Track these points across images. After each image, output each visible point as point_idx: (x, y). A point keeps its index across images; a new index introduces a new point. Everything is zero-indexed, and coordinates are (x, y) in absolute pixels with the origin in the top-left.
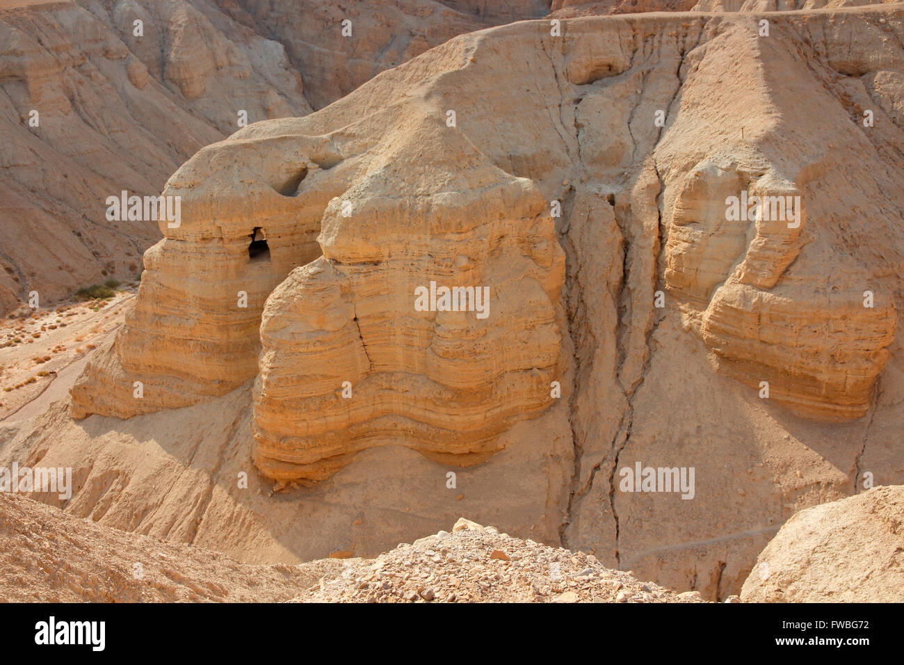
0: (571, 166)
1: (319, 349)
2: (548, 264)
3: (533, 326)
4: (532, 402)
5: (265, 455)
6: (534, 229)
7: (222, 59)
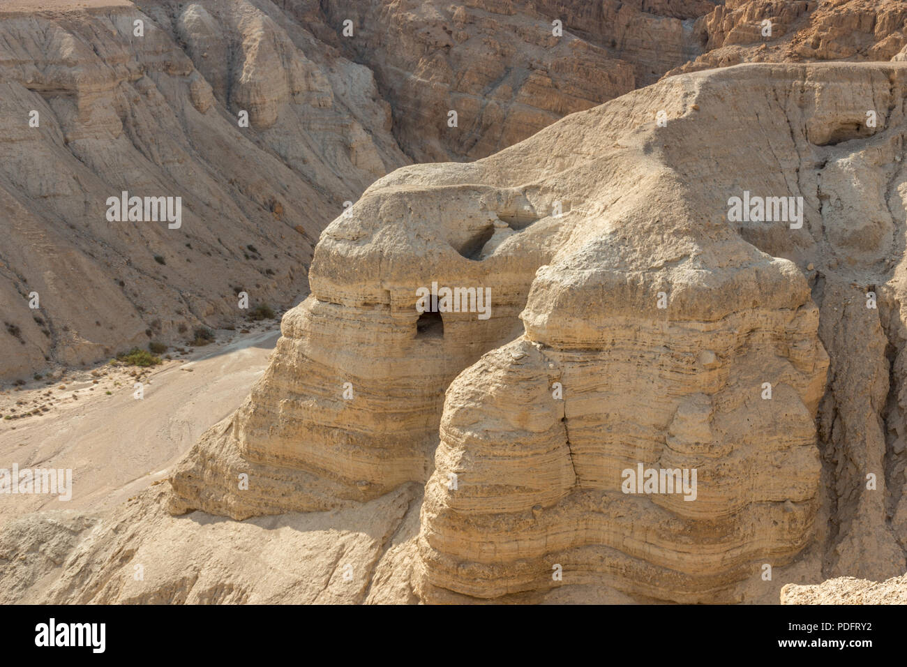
0: (815, 247)
1: (517, 453)
2: (810, 369)
3: (789, 447)
4: (781, 545)
5: (434, 582)
6: (795, 323)
7: (300, 84)
